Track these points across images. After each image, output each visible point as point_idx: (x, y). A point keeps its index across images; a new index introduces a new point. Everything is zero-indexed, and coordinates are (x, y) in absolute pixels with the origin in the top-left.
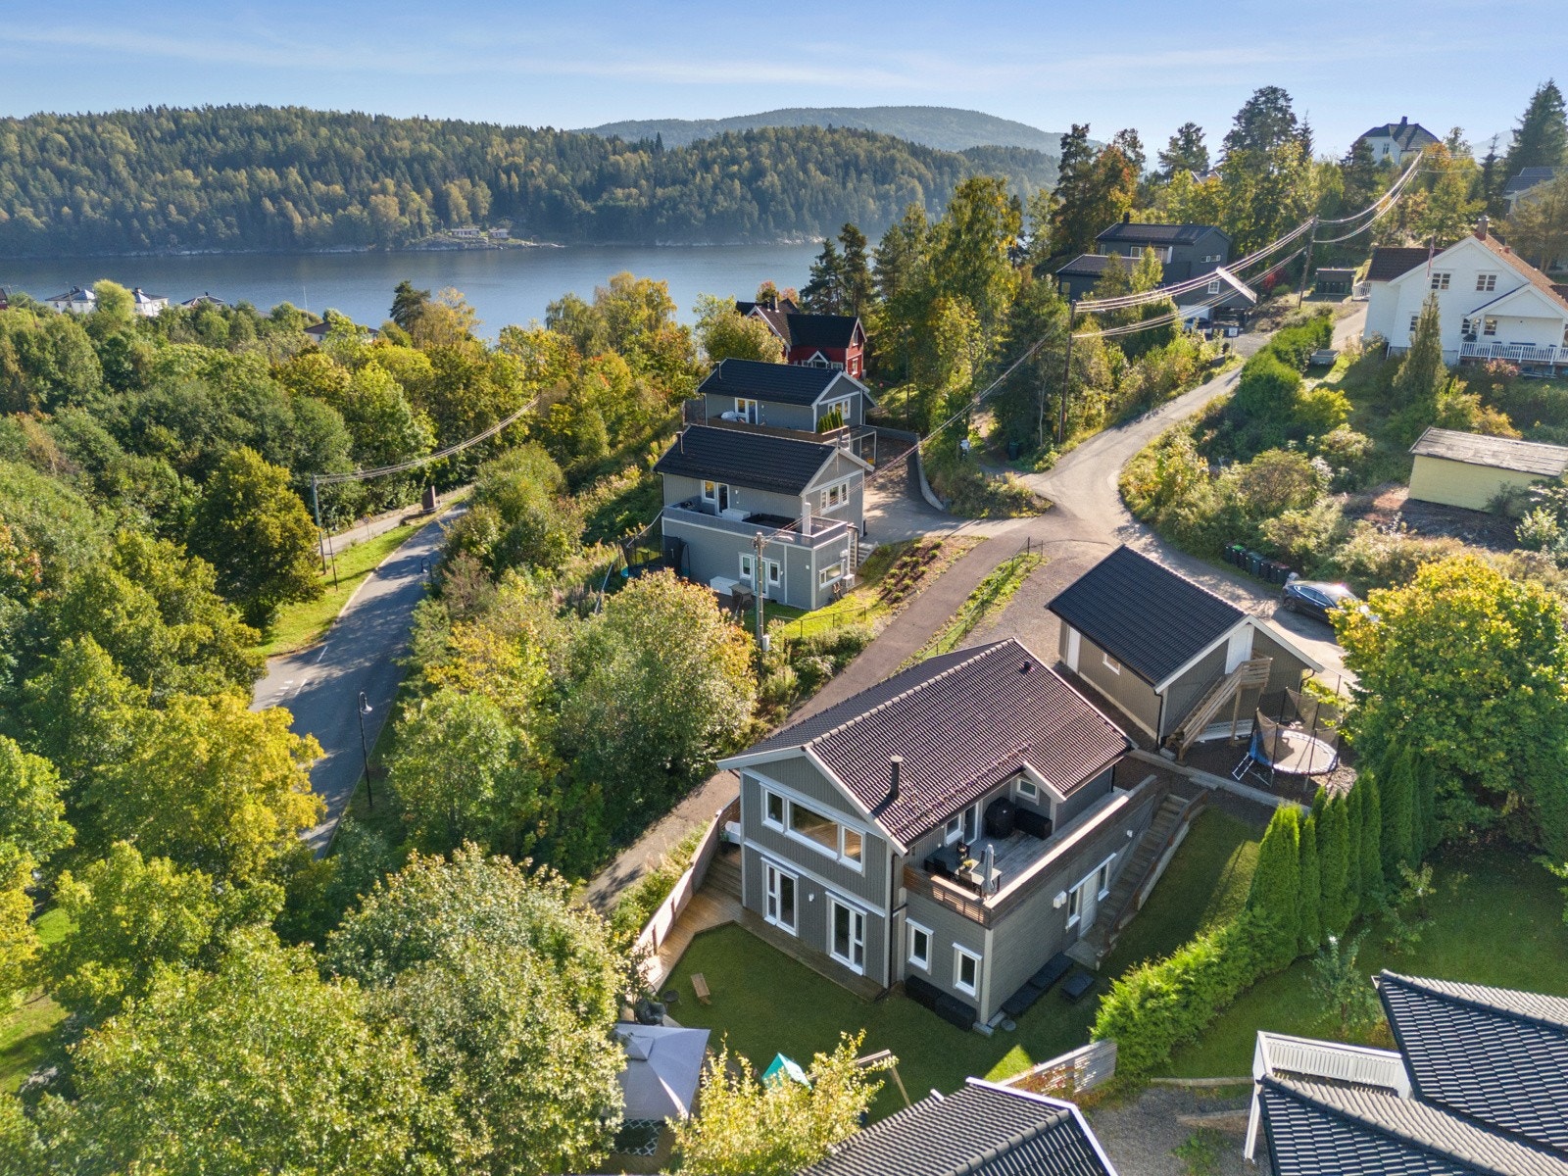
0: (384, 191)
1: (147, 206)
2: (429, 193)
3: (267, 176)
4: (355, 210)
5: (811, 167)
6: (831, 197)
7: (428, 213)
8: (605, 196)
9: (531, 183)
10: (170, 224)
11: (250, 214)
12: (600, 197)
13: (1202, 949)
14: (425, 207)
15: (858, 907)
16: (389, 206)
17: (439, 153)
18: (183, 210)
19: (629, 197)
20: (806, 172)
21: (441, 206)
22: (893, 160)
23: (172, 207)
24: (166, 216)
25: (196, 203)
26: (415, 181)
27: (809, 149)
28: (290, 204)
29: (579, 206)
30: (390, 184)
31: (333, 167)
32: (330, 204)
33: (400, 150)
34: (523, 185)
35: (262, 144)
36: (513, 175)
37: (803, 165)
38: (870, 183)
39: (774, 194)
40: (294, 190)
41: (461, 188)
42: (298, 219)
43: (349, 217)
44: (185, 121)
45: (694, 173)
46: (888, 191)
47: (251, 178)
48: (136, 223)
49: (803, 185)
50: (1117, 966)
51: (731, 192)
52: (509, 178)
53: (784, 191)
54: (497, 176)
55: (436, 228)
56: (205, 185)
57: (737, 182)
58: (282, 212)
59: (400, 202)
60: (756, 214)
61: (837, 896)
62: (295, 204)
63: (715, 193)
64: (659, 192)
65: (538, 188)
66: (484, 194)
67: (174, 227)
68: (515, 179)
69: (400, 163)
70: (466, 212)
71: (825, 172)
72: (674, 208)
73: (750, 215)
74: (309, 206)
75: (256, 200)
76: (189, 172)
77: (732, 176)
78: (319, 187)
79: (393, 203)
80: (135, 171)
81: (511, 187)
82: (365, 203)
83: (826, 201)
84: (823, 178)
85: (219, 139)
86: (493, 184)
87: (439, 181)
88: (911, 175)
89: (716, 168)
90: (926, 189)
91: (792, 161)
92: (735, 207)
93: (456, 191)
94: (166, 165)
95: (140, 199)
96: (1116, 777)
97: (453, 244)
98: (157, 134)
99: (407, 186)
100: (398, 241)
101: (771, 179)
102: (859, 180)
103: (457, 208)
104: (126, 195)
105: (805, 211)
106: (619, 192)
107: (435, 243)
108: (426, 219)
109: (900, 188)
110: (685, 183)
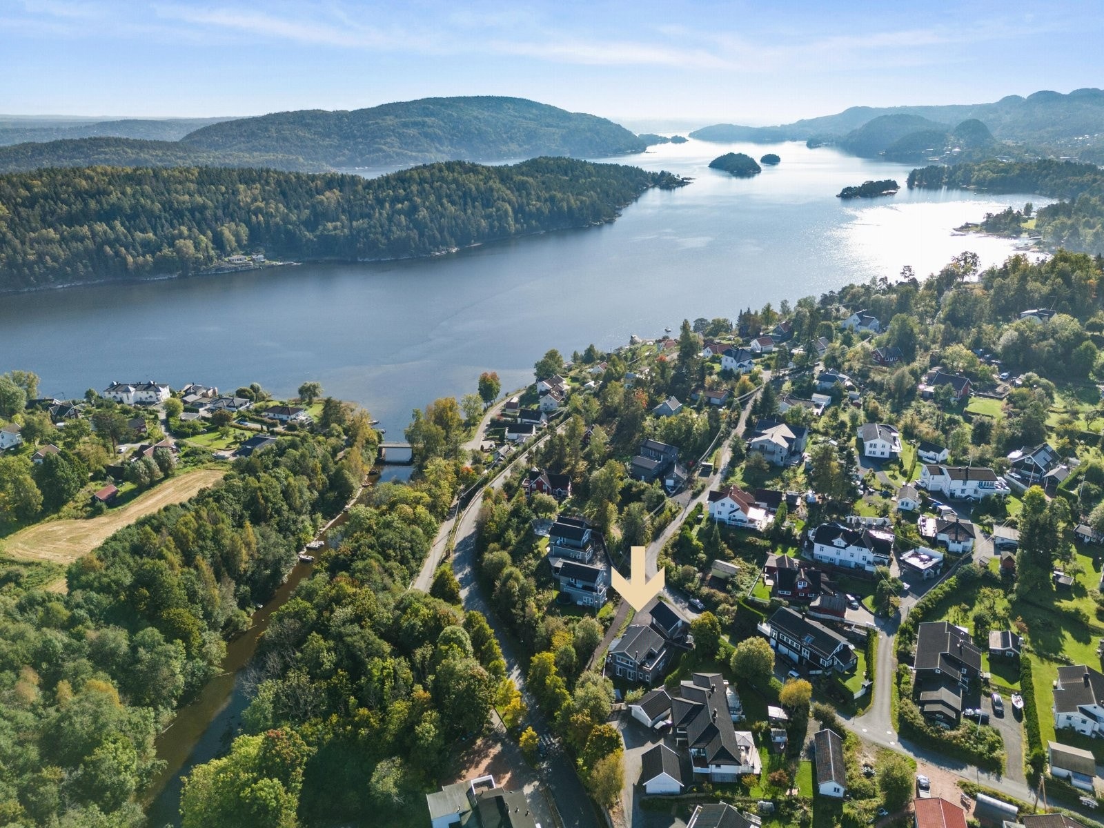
0: (181, 236)
1: (31, 258)
2: (210, 233)
3: (100, 227)
4: (166, 251)
5: (445, 201)
6: (460, 221)
7: (213, 249)
8: (321, 228)
9: (272, 221)
10: (47, 268)
11: (97, 257)
12: (317, 228)
13: (676, 672)
14: (210, 245)
15: (632, 672)
16: (188, 246)
17: (210, 203)
18: (55, 259)
19: (335, 228)
20: (442, 205)
21: (218, 242)
22: (491, 189)
23: (48, 257)
24: (44, 263)
25: (62, 253)
26: (199, 225)
27: (441, 187)
28: (123, 249)
29: (305, 236)
30: (184, 229)
31: (143, 219)
32: (148, 247)
33: (184, 203)
34: (267, 223)
35: (93, 204)
36: (260, 216)
37: (439, 199)
38: (480, 208)
39: (426, 223)
40: (123, 238)
41: (229, 228)
42: (130, 259)
43: (164, 257)
44: (36, 190)
45: (374, 209)
46: (491, 213)
47: (91, 229)
48: (26, 271)
49: (442, 216)
50: (666, 675)
51: (400, 222)
52: (257, 217)
53: (432, 221)
54: (250, 217)
55: (219, 257)
56: (63, 238)
57: (402, 216)
58: (117, 254)
59: (195, 243)
60: (417, 237)
61: (629, 670)
62: (127, 249)
63: (390, 226)
64: (354, 224)
65: (277, 224)
66: (244, 231)
67: (53, 270)
68: (261, 218)
69: (187, 213)
70: (234, 244)
71: (453, 203)
72: (366, 236)
73: (414, 239)
74: (134, 249)
75: (100, 248)
76: (51, 230)
77: (400, 212)
78: (139, 235)
79: (190, 243)
80: (15, 232)
81: (259, 223)
82: (171, 244)
83: (457, 224)
84: (453, 209)
85: (63, 202)
86: (248, 223)
87: (214, 224)
88: (504, 200)
89: (387, 205)
90: (513, 208)
91: (432, 198)
92: (404, 234)
93: (227, 232)
94: (34, 225)
95: (26, 254)
96: (664, 646)
97: (231, 268)
98: (19, 200)
99: (195, 230)
100: (197, 270)
101: (423, 213)
102: (474, 207)
103: (229, 242)
104: (15, 250)
105: (446, 233)
106: (330, 225)
107: (219, 269)
108: (212, 253)
109: (498, 210)
110: (369, 216)
